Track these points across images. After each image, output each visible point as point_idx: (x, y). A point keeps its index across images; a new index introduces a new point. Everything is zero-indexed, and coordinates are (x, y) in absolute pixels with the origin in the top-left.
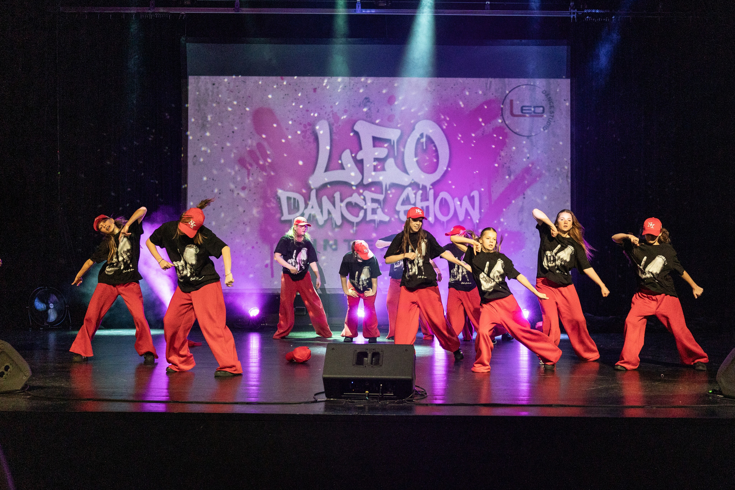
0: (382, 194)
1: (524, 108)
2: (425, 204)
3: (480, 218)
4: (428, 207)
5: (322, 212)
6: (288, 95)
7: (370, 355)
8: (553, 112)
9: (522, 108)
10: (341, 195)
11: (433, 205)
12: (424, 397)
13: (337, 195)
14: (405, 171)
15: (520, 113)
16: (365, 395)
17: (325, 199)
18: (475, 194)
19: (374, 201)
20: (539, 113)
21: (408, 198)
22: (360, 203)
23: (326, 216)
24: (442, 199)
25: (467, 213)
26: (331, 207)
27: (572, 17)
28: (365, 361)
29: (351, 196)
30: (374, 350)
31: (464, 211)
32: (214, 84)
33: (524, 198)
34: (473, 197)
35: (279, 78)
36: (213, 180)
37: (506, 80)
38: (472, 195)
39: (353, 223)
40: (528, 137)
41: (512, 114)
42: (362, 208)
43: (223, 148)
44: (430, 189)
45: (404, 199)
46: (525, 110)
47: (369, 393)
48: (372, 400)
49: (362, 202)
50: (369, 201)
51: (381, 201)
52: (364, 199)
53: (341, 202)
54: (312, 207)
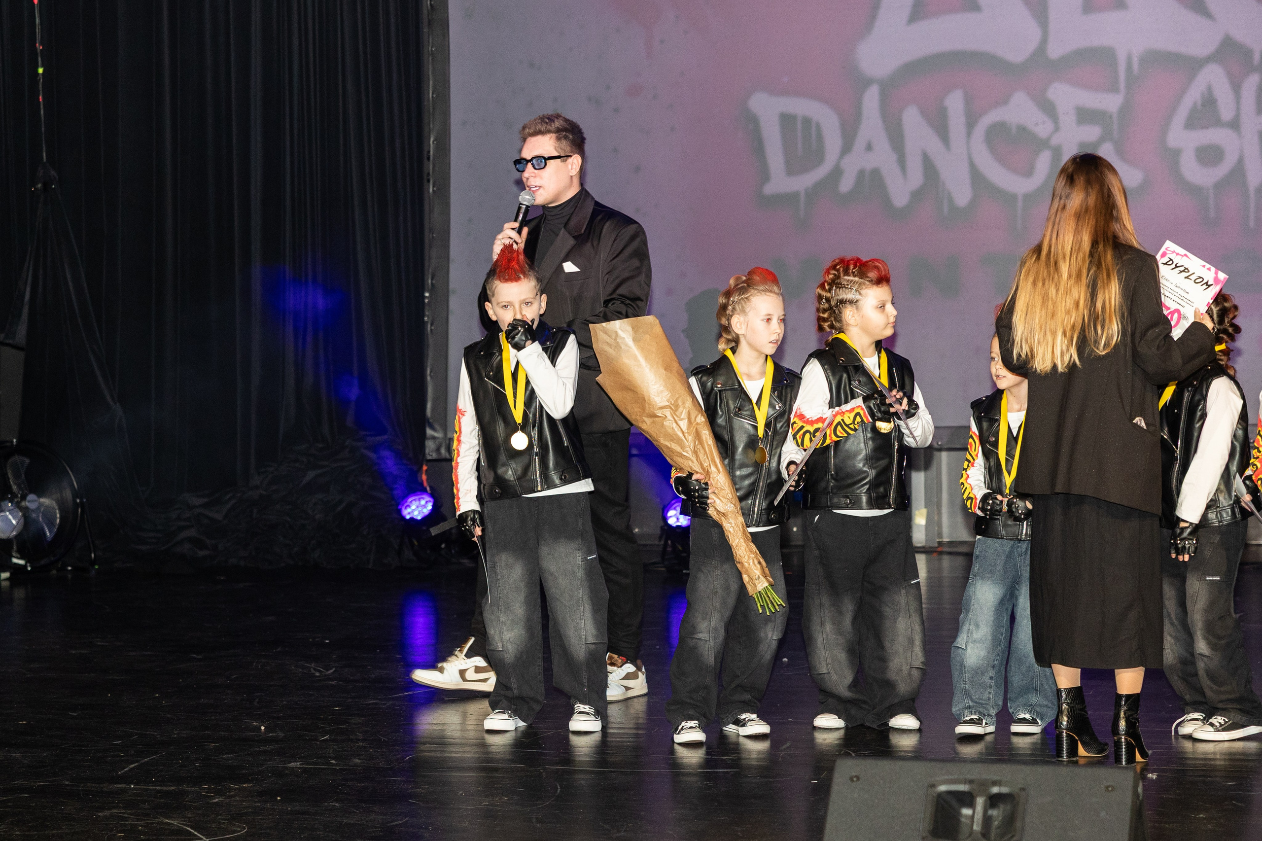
0: (1115, 91)
5: (902, 162)
7: (980, 801)
10: (968, 101)
13: (955, 103)
14: (1199, 7)
17: (912, 118)
19: (1085, 116)
21: (1209, 101)
23: (916, 177)
26: (934, 145)
28: (963, 820)
29: (1006, 101)
30: (994, 783)
39: (1013, 197)
42: (1043, 144)
45: (1192, 106)
49: (1044, 123)
50: (1068, 120)
51: (1111, 117)
52: (1049, 109)
53: (971, 124)
54: (869, 148)
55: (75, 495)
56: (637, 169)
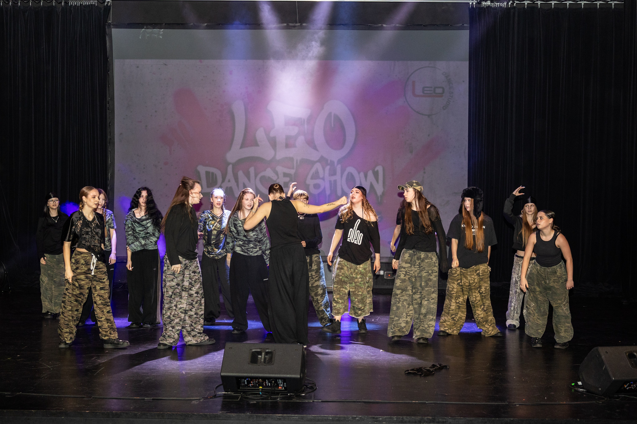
0: (293, 168)
1: (426, 89)
2: (333, 178)
3: (384, 191)
4: (335, 181)
5: (238, 185)
6: (206, 77)
7: (263, 354)
8: (452, 93)
9: (424, 88)
10: (255, 170)
11: (340, 179)
12: (313, 390)
13: (252, 170)
14: (315, 148)
15: (422, 94)
16: (259, 390)
17: (240, 174)
18: (379, 169)
19: (286, 175)
20: (439, 93)
21: (317, 172)
22: (273, 177)
24: (349, 172)
25: (372, 186)
26: (246, 181)
27: (471, 3)
28: (259, 359)
29: (265, 170)
30: (267, 349)
31: (369, 184)
32: (138, 67)
33: (425, 173)
34: (377, 171)
35: (198, 61)
36: (138, 155)
37: (409, 62)
38: (376, 170)
40: (429, 116)
41: (415, 95)
43: (146, 126)
44: (338, 164)
45: (313, 173)
46: (426, 90)
47: (262, 388)
48: (265, 395)
49: (275, 176)
50: (281, 175)
51: (292, 175)
52: (277, 173)
53: (256, 176)
54: (229, 181)
55: (5, 271)
56: (167, 185)
